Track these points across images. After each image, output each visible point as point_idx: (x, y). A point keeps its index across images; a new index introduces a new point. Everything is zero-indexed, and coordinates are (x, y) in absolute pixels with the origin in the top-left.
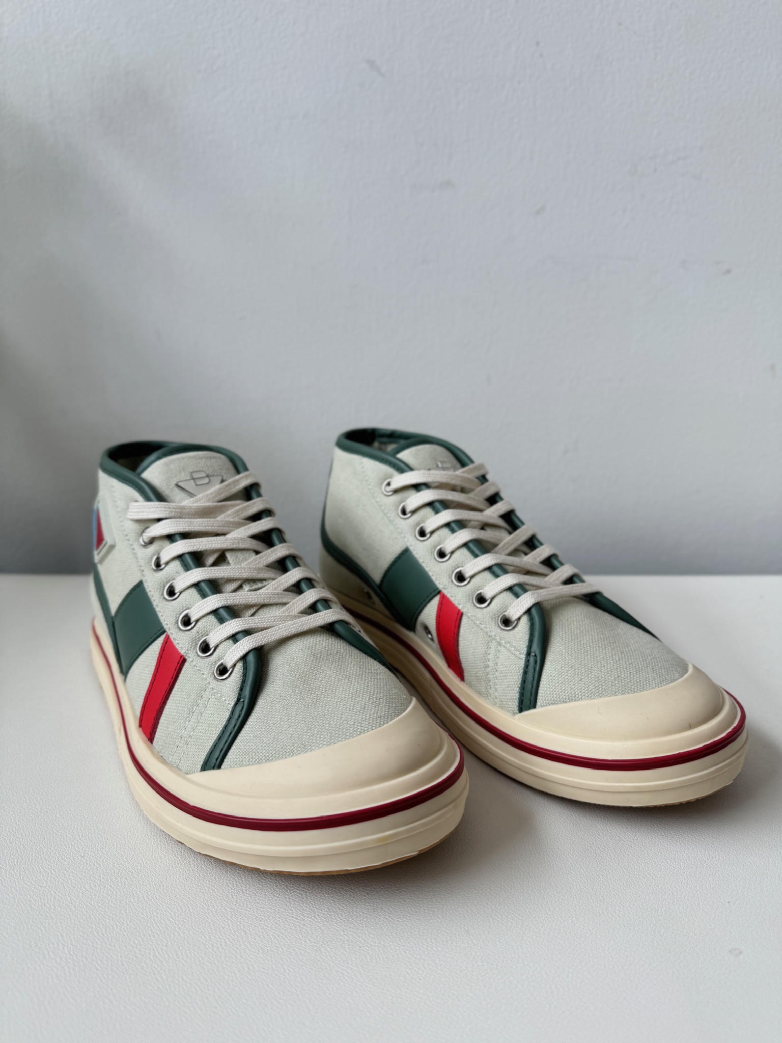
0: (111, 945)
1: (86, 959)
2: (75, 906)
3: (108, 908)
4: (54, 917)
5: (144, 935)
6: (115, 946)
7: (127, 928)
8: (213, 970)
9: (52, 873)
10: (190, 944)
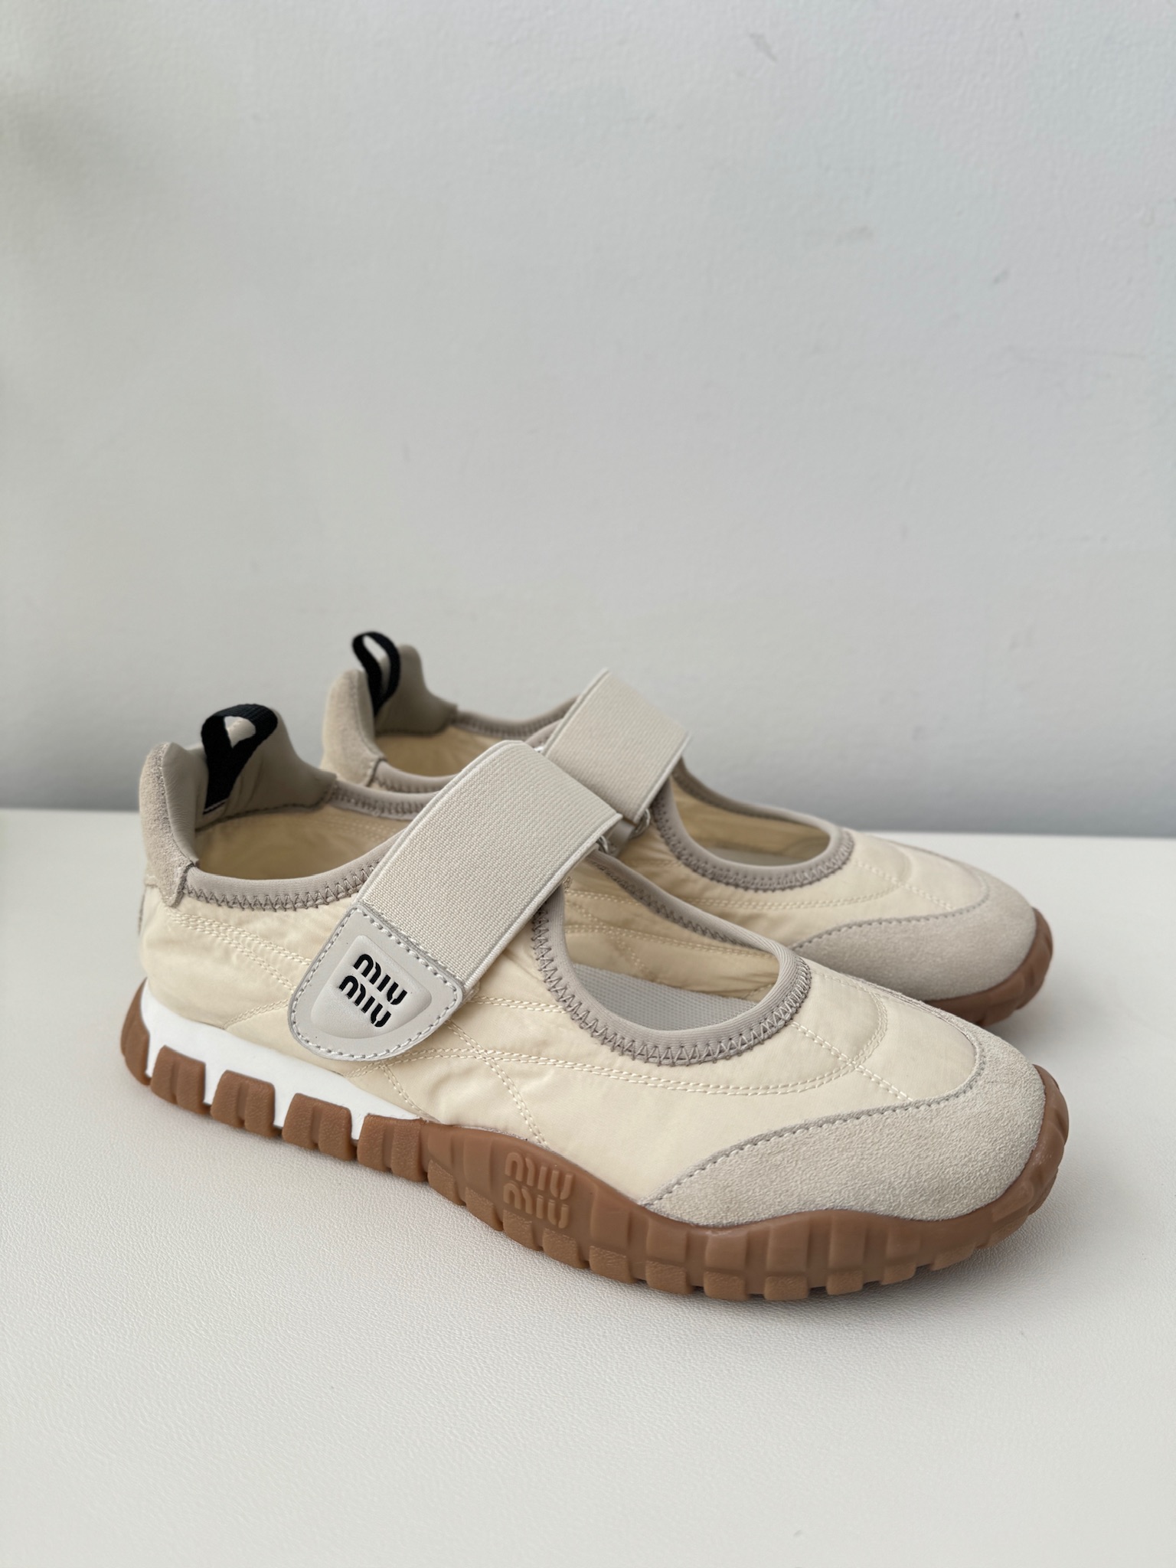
0: (526, 1332)
1: (498, 1349)
2: (458, 1277)
3: (506, 1282)
4: (433, 1290)
5: (569, 1320)
6: (531, 1332)
7: (542, 1309)
8: (679, 1372)
9: (411, 1230)
10: (636, 1335)
